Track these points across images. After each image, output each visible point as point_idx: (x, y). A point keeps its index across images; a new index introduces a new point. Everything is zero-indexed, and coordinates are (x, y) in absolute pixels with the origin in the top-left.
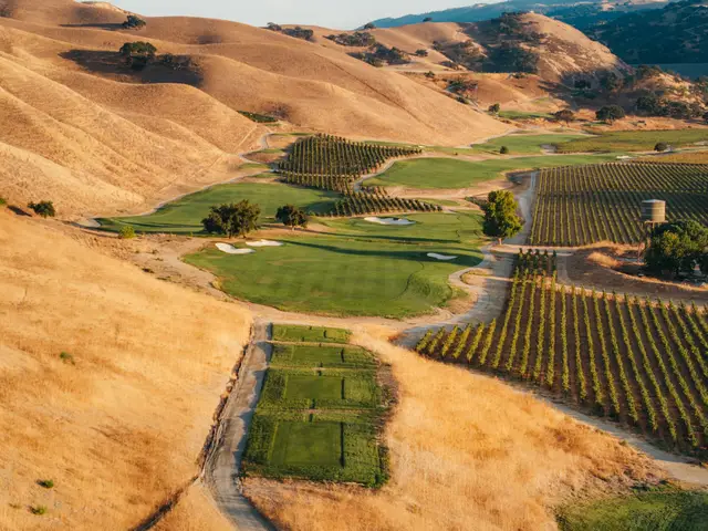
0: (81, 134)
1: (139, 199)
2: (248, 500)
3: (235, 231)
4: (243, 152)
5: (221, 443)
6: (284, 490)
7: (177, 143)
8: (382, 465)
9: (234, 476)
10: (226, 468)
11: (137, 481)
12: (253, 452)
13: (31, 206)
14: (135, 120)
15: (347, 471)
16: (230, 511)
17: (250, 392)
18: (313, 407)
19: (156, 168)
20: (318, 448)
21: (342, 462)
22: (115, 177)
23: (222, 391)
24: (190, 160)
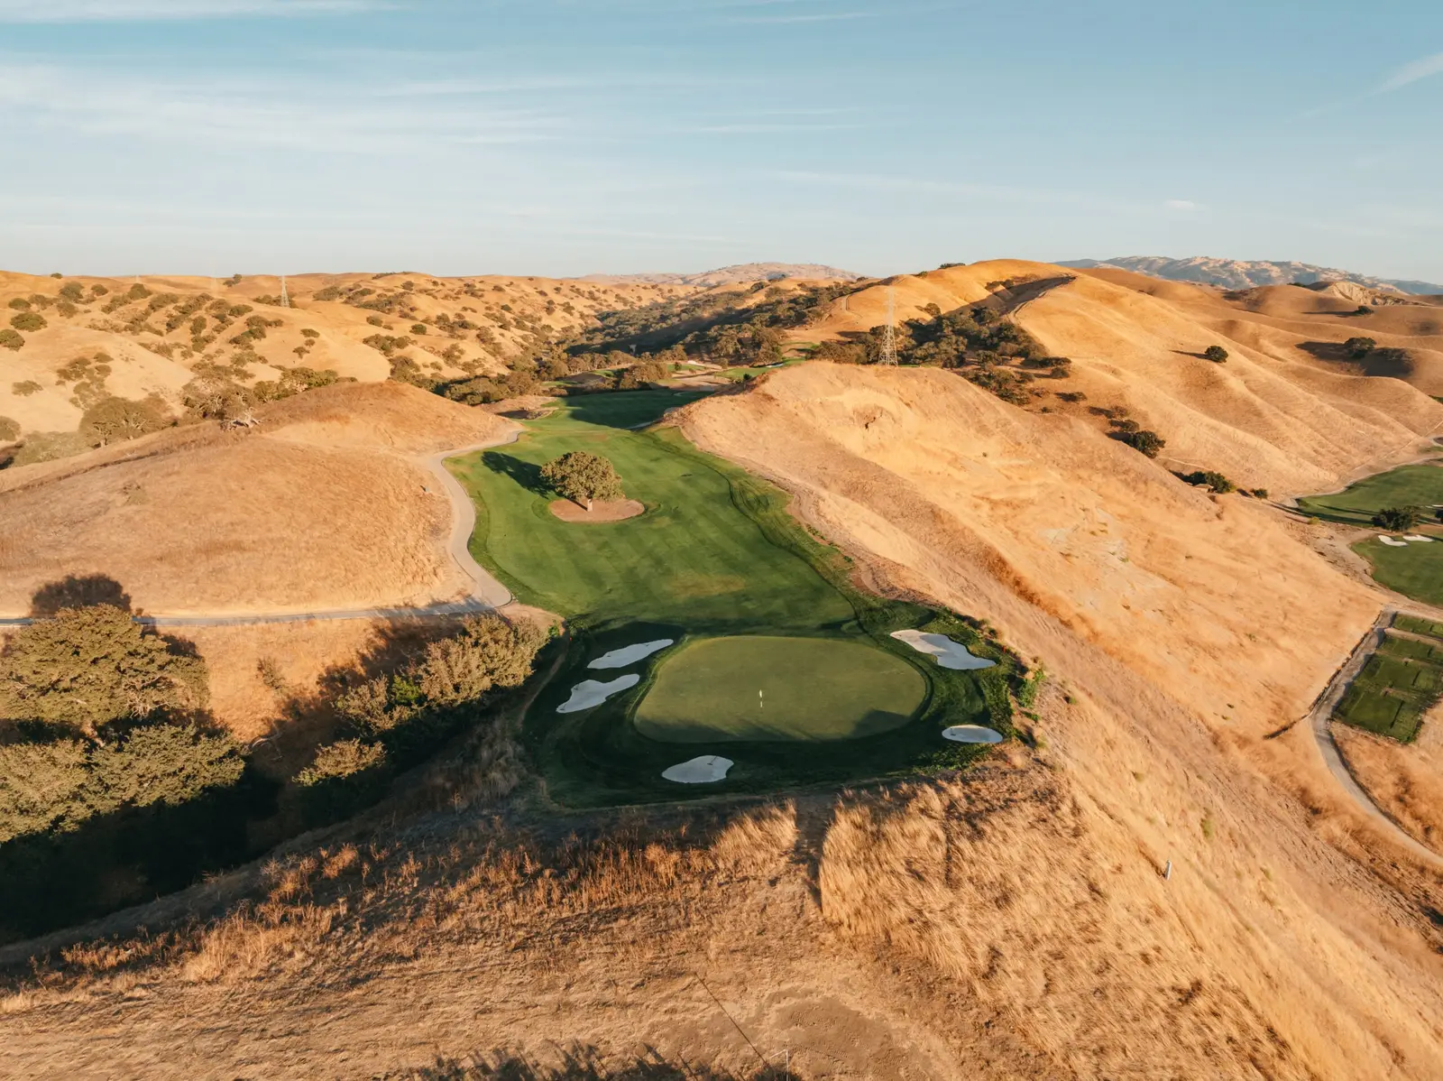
0: (1299, 423)
1: (1333, 477)
2: (1330, 734)
3: (1396, 528)
4: (1435, 436)
5: (1327, 698)
6: (1351, 733)
7: (1377, 428)
8: (1416, 731)
9: (1328, 719)
10: (1325, 713)
11: (1275, 712)
12: (1342, 708)
13: (1253, 491)
14: (1343, 409)
15: (1392, 730)
16: (1318, 737)
17: (1356, 668)
18: (1391, 687)
19: (1354, 451)
20: (1382, 714)
21: (1392, 725)
22: (1320, 458)
23: (1339, 665)
24: (1385, 443)
